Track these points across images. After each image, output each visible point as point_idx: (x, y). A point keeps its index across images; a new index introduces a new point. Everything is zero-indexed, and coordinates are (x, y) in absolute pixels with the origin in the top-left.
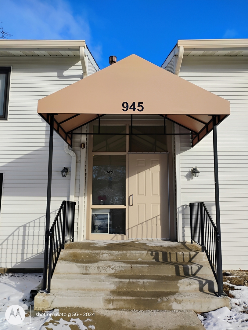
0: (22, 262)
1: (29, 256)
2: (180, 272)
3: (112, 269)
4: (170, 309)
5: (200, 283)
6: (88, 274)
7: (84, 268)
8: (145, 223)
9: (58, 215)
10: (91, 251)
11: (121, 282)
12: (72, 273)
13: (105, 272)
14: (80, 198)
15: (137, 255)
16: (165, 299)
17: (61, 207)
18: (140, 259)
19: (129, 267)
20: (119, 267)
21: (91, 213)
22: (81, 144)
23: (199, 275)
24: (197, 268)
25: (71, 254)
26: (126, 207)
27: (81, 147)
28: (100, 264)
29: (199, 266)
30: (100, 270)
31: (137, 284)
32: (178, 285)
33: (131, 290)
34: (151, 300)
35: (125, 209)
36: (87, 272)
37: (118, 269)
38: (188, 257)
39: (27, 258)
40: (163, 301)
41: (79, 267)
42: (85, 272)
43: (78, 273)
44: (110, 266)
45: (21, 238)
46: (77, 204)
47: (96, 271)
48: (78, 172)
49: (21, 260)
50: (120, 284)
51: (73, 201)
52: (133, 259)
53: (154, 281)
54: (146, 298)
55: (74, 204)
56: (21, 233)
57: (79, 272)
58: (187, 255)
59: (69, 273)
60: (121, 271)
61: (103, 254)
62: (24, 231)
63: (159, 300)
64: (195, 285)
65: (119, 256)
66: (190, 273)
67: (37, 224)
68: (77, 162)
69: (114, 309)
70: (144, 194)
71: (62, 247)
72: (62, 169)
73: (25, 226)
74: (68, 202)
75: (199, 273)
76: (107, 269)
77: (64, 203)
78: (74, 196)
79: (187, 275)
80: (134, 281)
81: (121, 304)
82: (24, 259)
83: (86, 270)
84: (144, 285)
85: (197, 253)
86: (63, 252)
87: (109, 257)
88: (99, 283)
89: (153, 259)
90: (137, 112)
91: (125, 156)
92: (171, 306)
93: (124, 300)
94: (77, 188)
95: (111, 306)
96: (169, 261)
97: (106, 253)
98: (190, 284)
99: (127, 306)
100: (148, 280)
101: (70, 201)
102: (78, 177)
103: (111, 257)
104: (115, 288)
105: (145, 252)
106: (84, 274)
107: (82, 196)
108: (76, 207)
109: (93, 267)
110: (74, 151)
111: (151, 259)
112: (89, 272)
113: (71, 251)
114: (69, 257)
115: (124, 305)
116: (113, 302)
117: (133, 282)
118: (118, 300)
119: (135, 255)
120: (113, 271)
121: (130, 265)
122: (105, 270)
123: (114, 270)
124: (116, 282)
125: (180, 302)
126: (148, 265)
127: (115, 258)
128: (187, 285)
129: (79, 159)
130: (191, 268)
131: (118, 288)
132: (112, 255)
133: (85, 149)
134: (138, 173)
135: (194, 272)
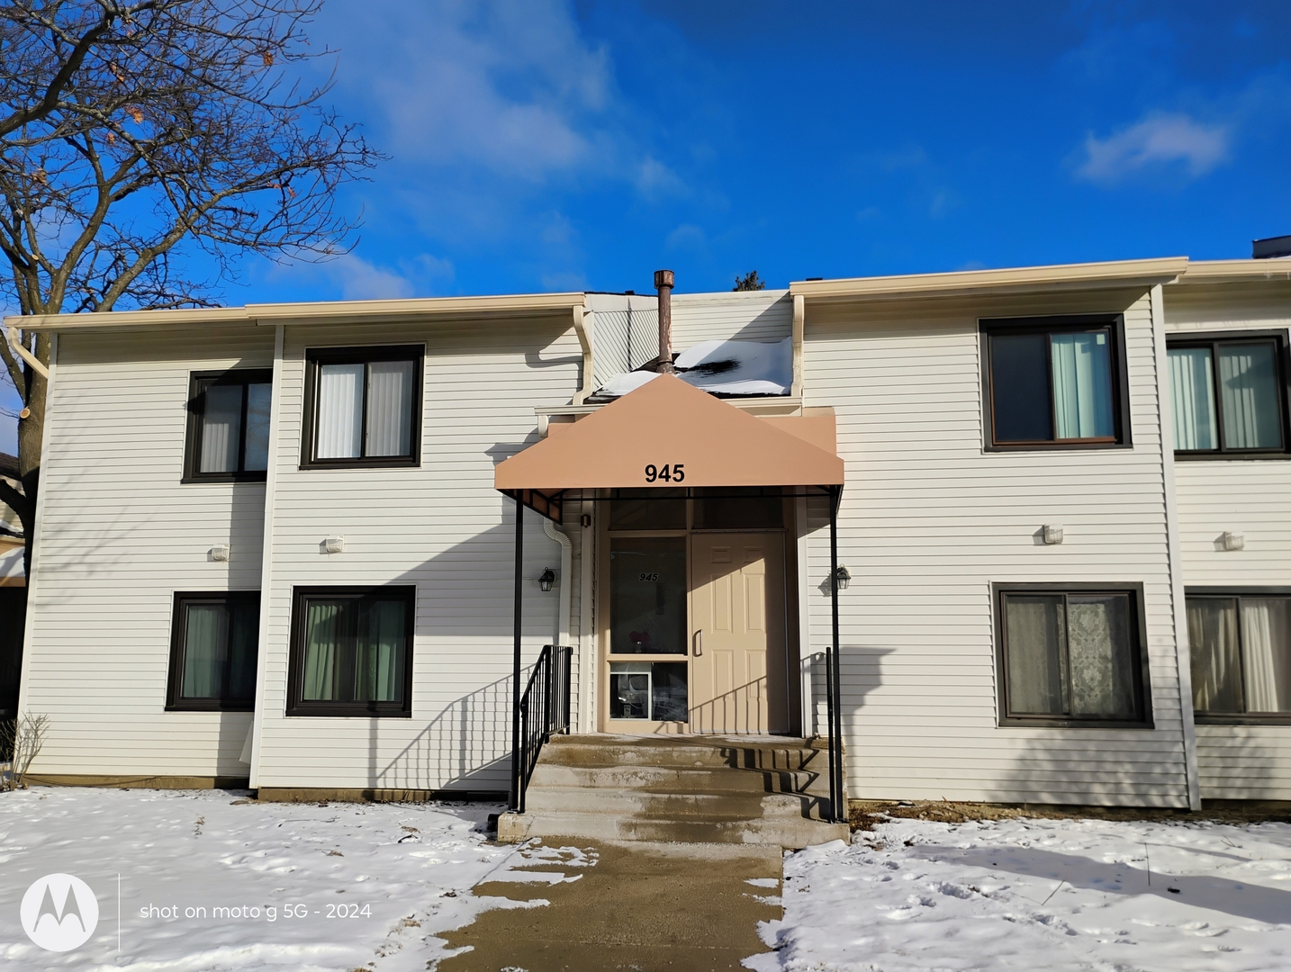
0: (462, 778)
1: (476, 765)
2: (774, 786)
3: (641, 778)
4: (738, 841)
5: (805, 802)
6: (594, 787)
7: (588, 776)
8: (731, 695)
9: (535, 673)
10: (601, 747)
11: (653, 798)
12: (564, 786)
13: (628, 785)
14: (582, 638)
15: (694, 755)
16: (729, 825)
17: (541, 659)
18: (698, 764)
19: (673, 774)
20: (654, 775)
21: (608, 673)
22: (582, 518)
23: (810, 791)
24: (807, 779)
25: (562, 752)
26: (688, 658)
27: (582, 524)
28: (617, 770)
29: (812, 775)
30: (617, 780)
31: (683, 803)
32: (762, 805)
33: (674, 813)
34: (705, 825)
35: (684, 664)
36: (593, 784)
37: (652, 778)
38: (798, 758)
39: (472, 770)
40: (726, 828)
41: (578, 774)
42: (588, 783)
43: (576, 786)
44: (636, 774)
45: (457, 726)
46: (575, 651)
47: (609, 782)
48: (577, 581)
49: (460, 773)
50: (652, 802)
51: (567, 645)
52: (685, 764)
53: (717, 797)
54: (695, 823)
55: (569, 651)
56: (458, 716)
57: (578, 784)
58: (795, 755)
59: (559, 786)
60: (658, 782)
61: (625, 752)
62: (464, 711)
63: (718, 825)
64: (795, 804)
65: (658, 757)
66: (794, 788)
67: (490, 697)
68: (573, 557)
69: (638, 840)
70: (729, 628)
71: (545, 738)
72: (541, 573)
73: (465, 701)
74: (556, 648)
75: (810, 787)
76: (632, 779)
77: (547, 649)
78: (568, 635)
79: (786, 789)
80: (679, 796)
81: (652, 831)
82: (466, 771)
83: (591, 779)
84: (697, 805)
85: (816, 752)
86: (546, 749)
87: (637, 759)
88: (614, 799)
89: (726, 763)
90: (672, 483)
91: (683, 539)
92: (741, 836)
93: (656, 824)
94: (575, 616)
95: (632, 835)
96: (758, 766)
97: (632, 752)
98: (784, 804)
99: (660, 835)
100: (705, 797)
101: (560, 645)
102: (576, 591)
103: (641, 759)
104: (644, 810)
105: (709, 750)
106: (588, 787)
107: (586, 635)
108: (574, 659)
109: (604, 775)
110: (565, 532)
111: (721, 762)
112: (596, 785)
113: (562, 747)
114: (559, 758)
115: (656, 833)
116: (635, 829)
117: (677, 799)
118: (645, 826)
119: (689, 755)
120: (642, 783)
121: (675, 772)
122: (627, 780)
123: (645, 781)
124: (645, 798)
125: (757, 830)
126: (710, 773)
127: (649, 761)
128: (779, 806)
129: (578, 551)
130: (796, 777)
131: (649, 809)
132: (643, 755)
133: (590, 529)
134: (714, 579)
135: (801, 785)
